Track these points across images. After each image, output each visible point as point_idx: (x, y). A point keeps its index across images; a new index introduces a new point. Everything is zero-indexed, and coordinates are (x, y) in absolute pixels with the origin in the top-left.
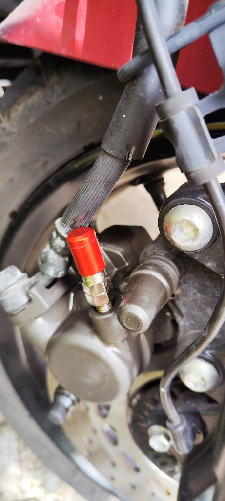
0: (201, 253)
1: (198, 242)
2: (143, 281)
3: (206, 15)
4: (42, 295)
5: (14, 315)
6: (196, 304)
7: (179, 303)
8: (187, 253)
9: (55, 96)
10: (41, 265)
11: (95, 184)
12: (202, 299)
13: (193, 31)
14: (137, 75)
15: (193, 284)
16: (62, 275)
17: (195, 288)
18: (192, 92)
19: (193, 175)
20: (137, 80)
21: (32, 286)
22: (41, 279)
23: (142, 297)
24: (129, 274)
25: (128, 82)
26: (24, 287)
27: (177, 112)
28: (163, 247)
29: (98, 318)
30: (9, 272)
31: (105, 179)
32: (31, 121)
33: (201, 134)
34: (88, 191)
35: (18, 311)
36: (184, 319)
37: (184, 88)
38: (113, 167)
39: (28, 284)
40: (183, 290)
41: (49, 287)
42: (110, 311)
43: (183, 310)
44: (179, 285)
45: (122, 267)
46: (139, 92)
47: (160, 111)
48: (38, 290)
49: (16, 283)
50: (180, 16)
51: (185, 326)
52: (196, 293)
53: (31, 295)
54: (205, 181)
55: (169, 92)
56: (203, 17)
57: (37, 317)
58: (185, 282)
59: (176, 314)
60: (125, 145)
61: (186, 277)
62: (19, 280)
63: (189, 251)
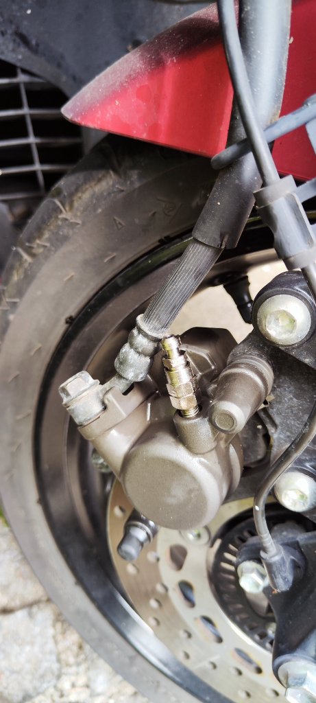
0: (298, 347)
1: (295, 334)
2: (235, 379)
3: (303, 108)
4: (119, 401)
5: (85, 426)
6: (292, 412)
7: (273, 412)
8: (283, 349)
9: (128, 183)
10: (119, 368)
11: (184, 275)
12: (300, 405)
13: (290, 122)
14: (233, 164)
15: (289, 387)
16: (142, 378)
17: (290, 392)
18: (290, 179)
19: (292, 259)
20: (233, 168)
21: (107, 392)
22: (117, 384)
23: (236, 394)
24: (217, 376)
25: (222, 169)
26: (98, 393)
27: (276, 199)
28: (255, 346)
29: (184, 423)
30: (80, 376)
31: (196, 269)
32: (100, 210)
33: (299, 219)
34: (175, 283)
35: (90, 421)
36: (279, 430)
37: (281, 176)
38: (205, 256)
39: (102, 391)
40: (277, 396)
41: (125, 393)
42: (198, 416)
43: (278, 420)
44: (274, 389)
45: (207, 371)
46: (235, 179)
47: (259, 198)
48: (114, 396)
49: (89, 388)
50: (276, 106)
51: (279, 439)
52: (291, 399)
53: (106, 402)
54: (304, 265)
55: (268, 180)
56: (299, 109)
57: (110, 429)
58: (279, 386)
59: (269, 427)
60: (219, 233)
61: (281, 380)
62: (92, 386)
63: (285, 346)
